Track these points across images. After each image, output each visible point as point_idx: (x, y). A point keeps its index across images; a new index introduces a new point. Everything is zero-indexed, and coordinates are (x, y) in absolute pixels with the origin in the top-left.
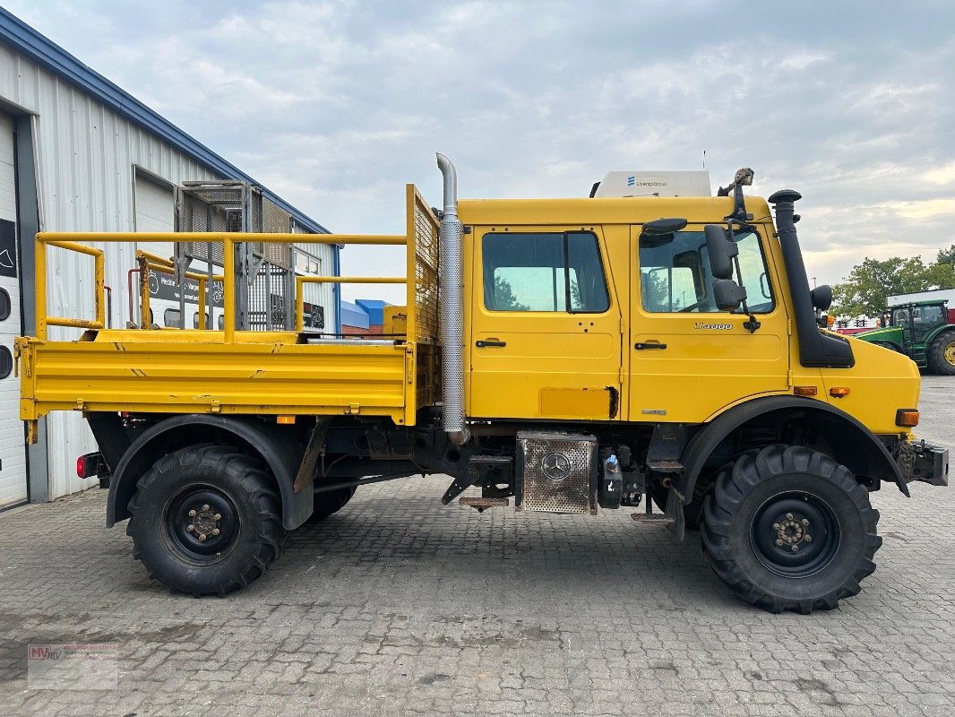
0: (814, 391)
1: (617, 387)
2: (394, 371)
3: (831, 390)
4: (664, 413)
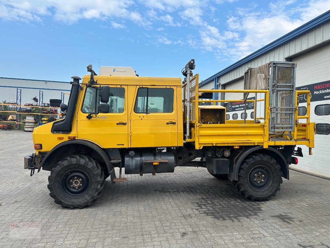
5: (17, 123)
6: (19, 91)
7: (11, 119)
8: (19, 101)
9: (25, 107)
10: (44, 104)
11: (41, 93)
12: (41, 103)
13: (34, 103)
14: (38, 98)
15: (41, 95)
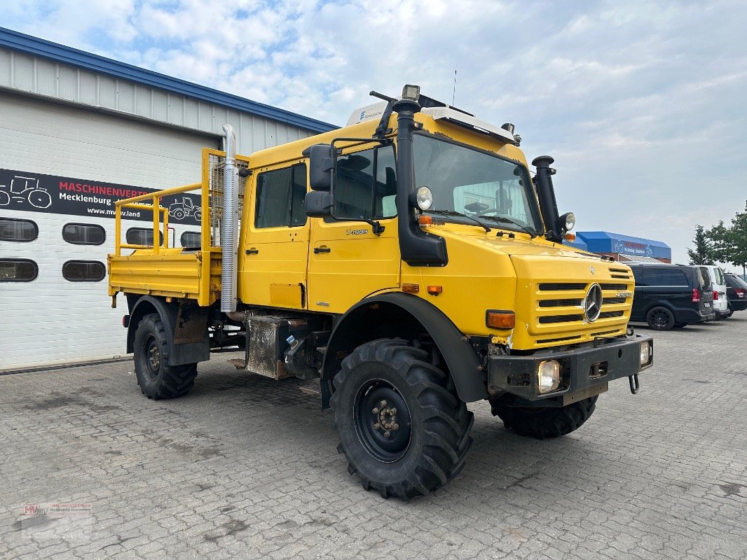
0: (415, 288)
1: (304, 284)
2: (193, 270)
3: (429, 288)
4: (327, 305)
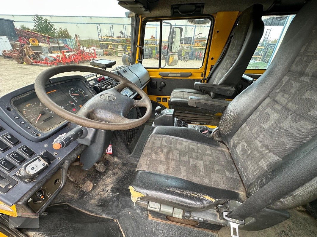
5: (114, 51)
6: (111, 26)
7: (110, 48)
8: (112, 34)
9: (117, 39)
10: (127, 36)
11: (125, 27)
12: (125, 35)
13: (122, 36)
14: (123, 31)
15: (125, 29)
